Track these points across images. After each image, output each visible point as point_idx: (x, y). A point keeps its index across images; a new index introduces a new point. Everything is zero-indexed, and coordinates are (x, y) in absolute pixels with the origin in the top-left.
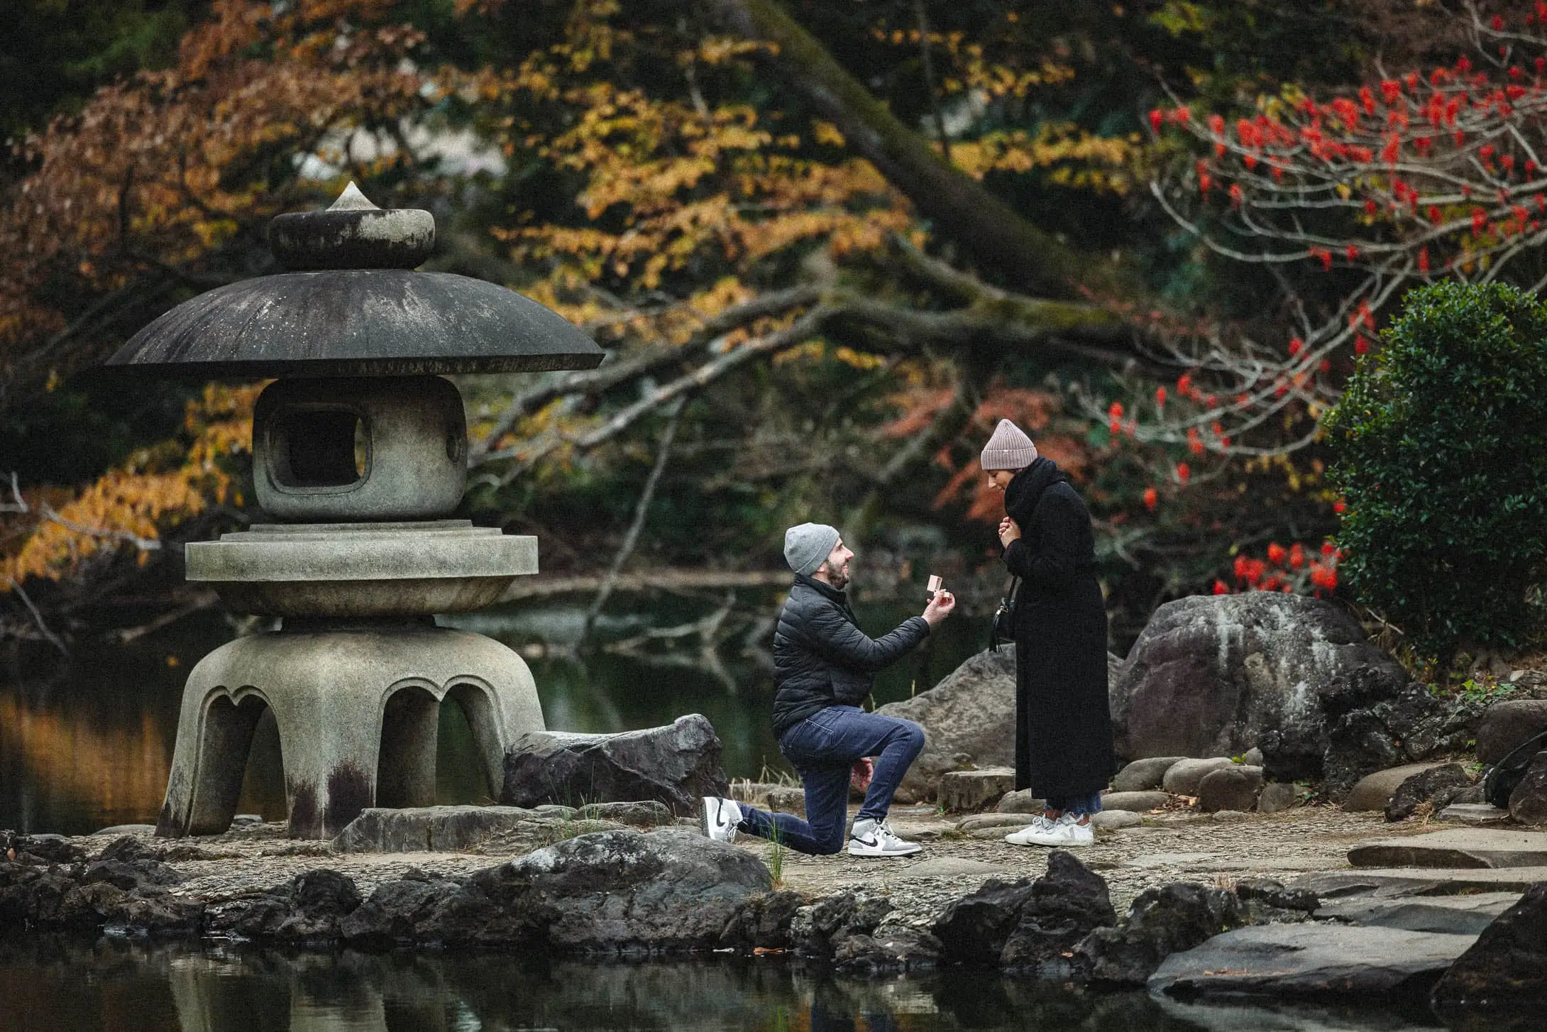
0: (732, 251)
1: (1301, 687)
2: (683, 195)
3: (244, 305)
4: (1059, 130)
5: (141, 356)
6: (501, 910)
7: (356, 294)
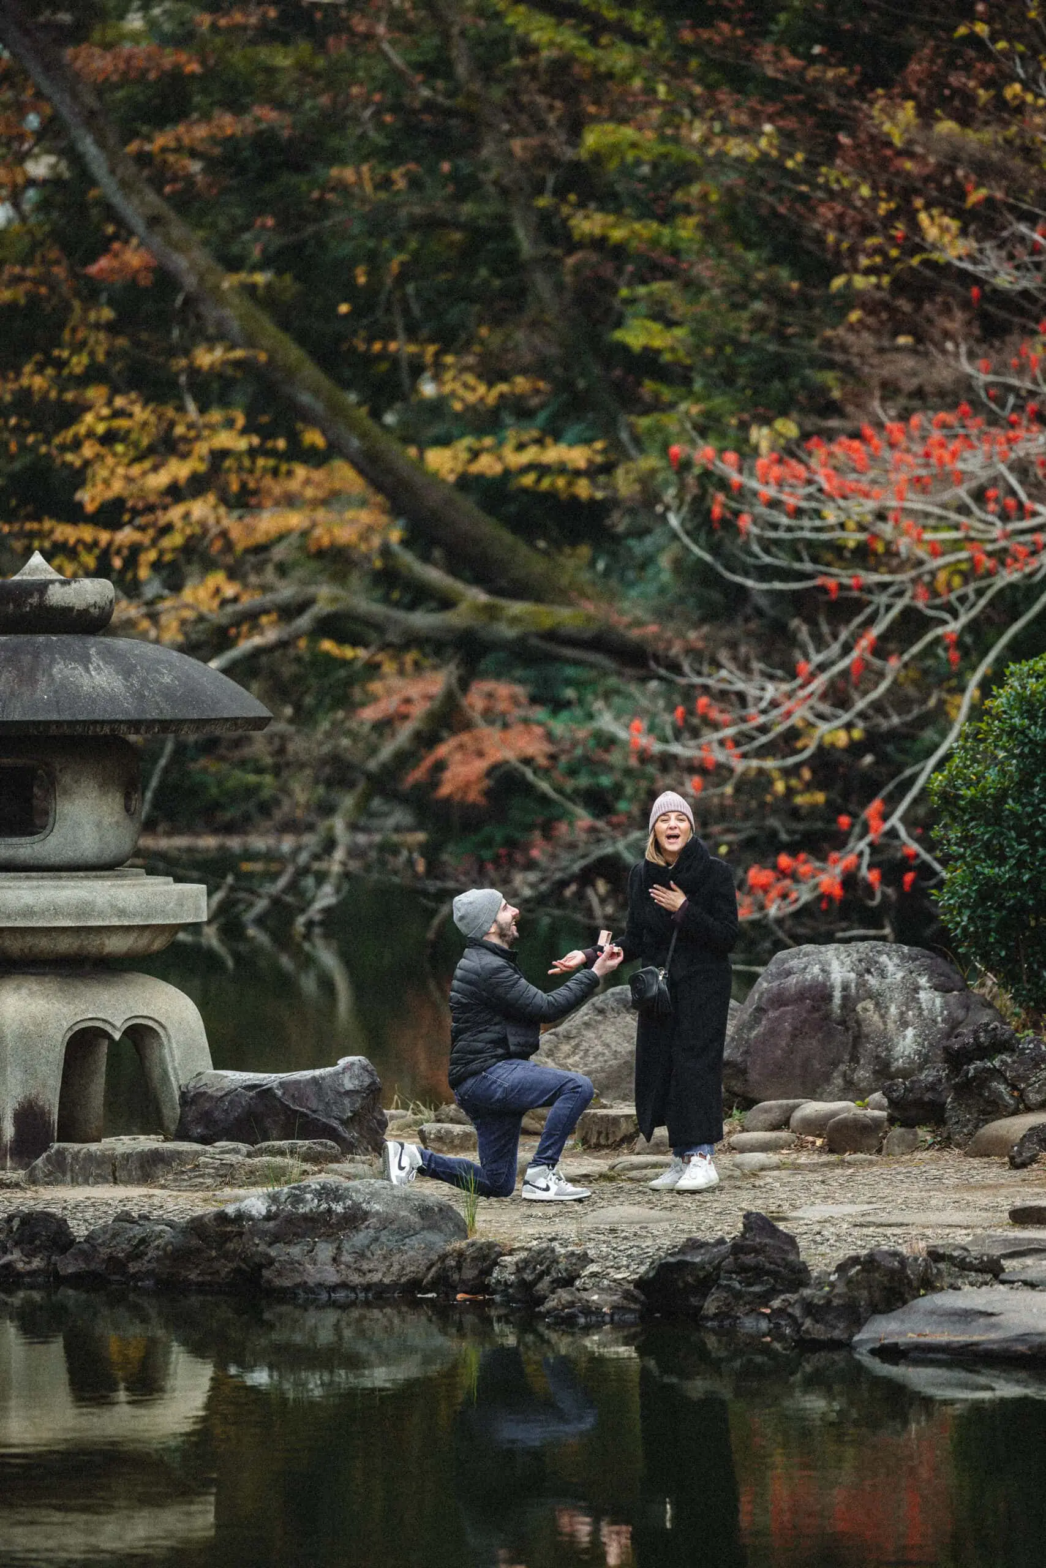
0: (219, 545)
1: (910, 1032)
2: (175, 493)
4: (527, 437)
6: (214, 1253)
7: (45, 659)
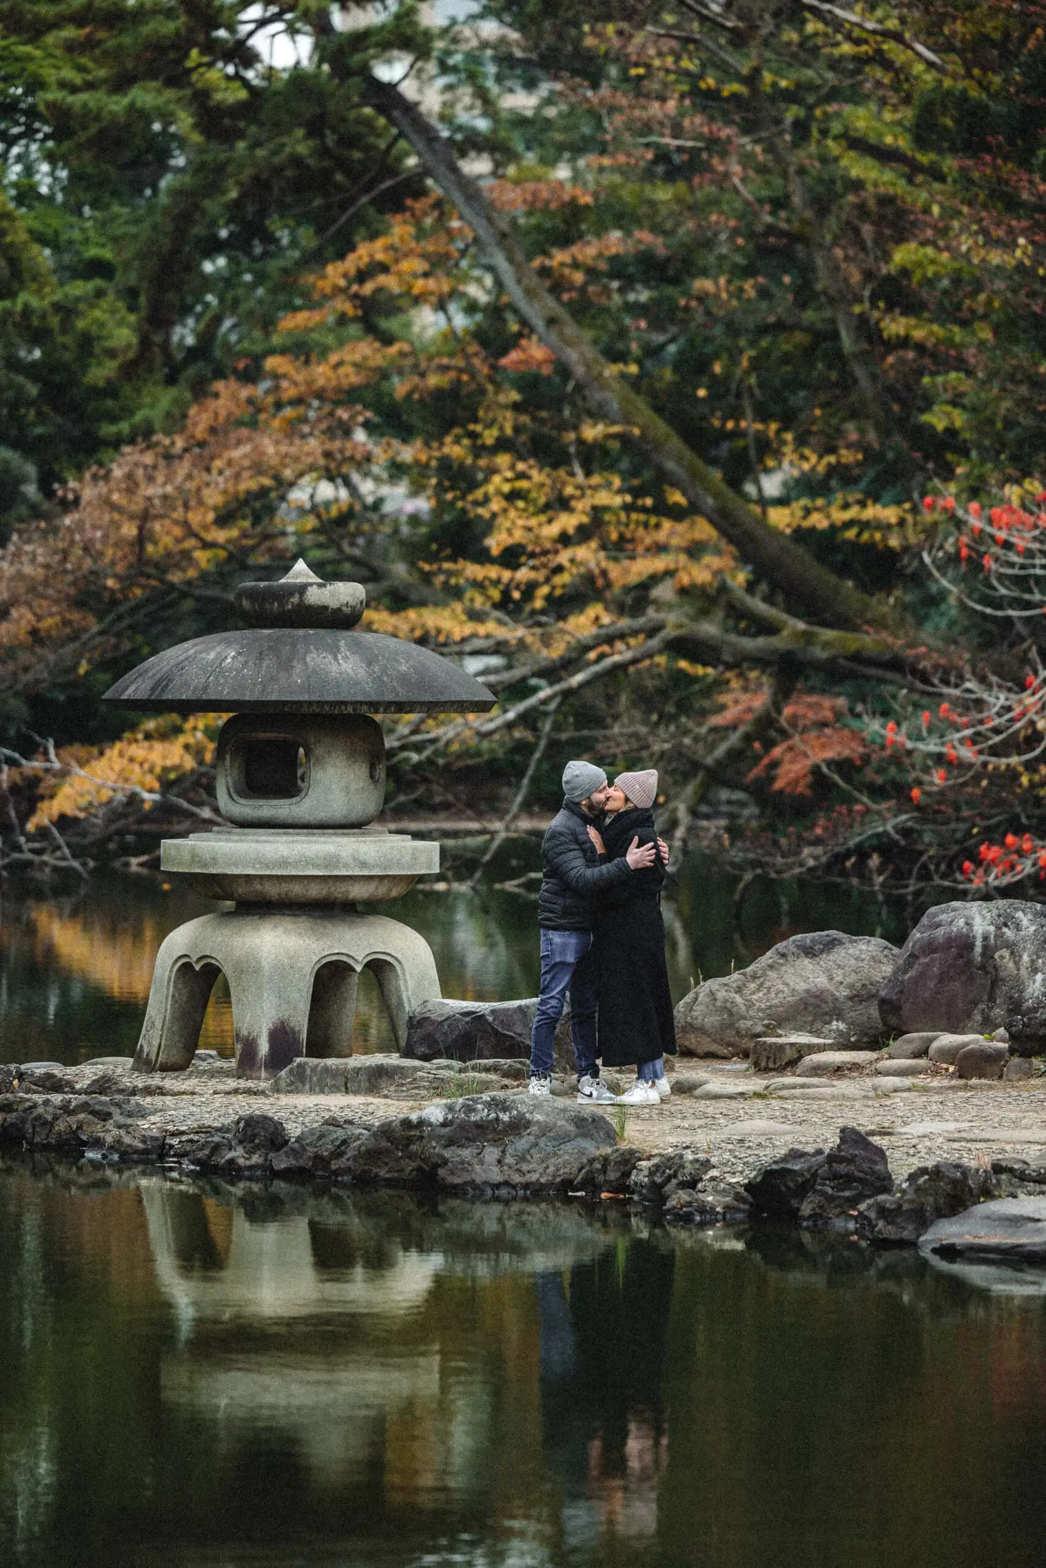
0: (600, 582)
1: (1039, 977)
2: (564, 540)
3: (212, 655)
4: (850, 499)
5: (129, 693)
6: (399, 1154)
7: (301, 649)
